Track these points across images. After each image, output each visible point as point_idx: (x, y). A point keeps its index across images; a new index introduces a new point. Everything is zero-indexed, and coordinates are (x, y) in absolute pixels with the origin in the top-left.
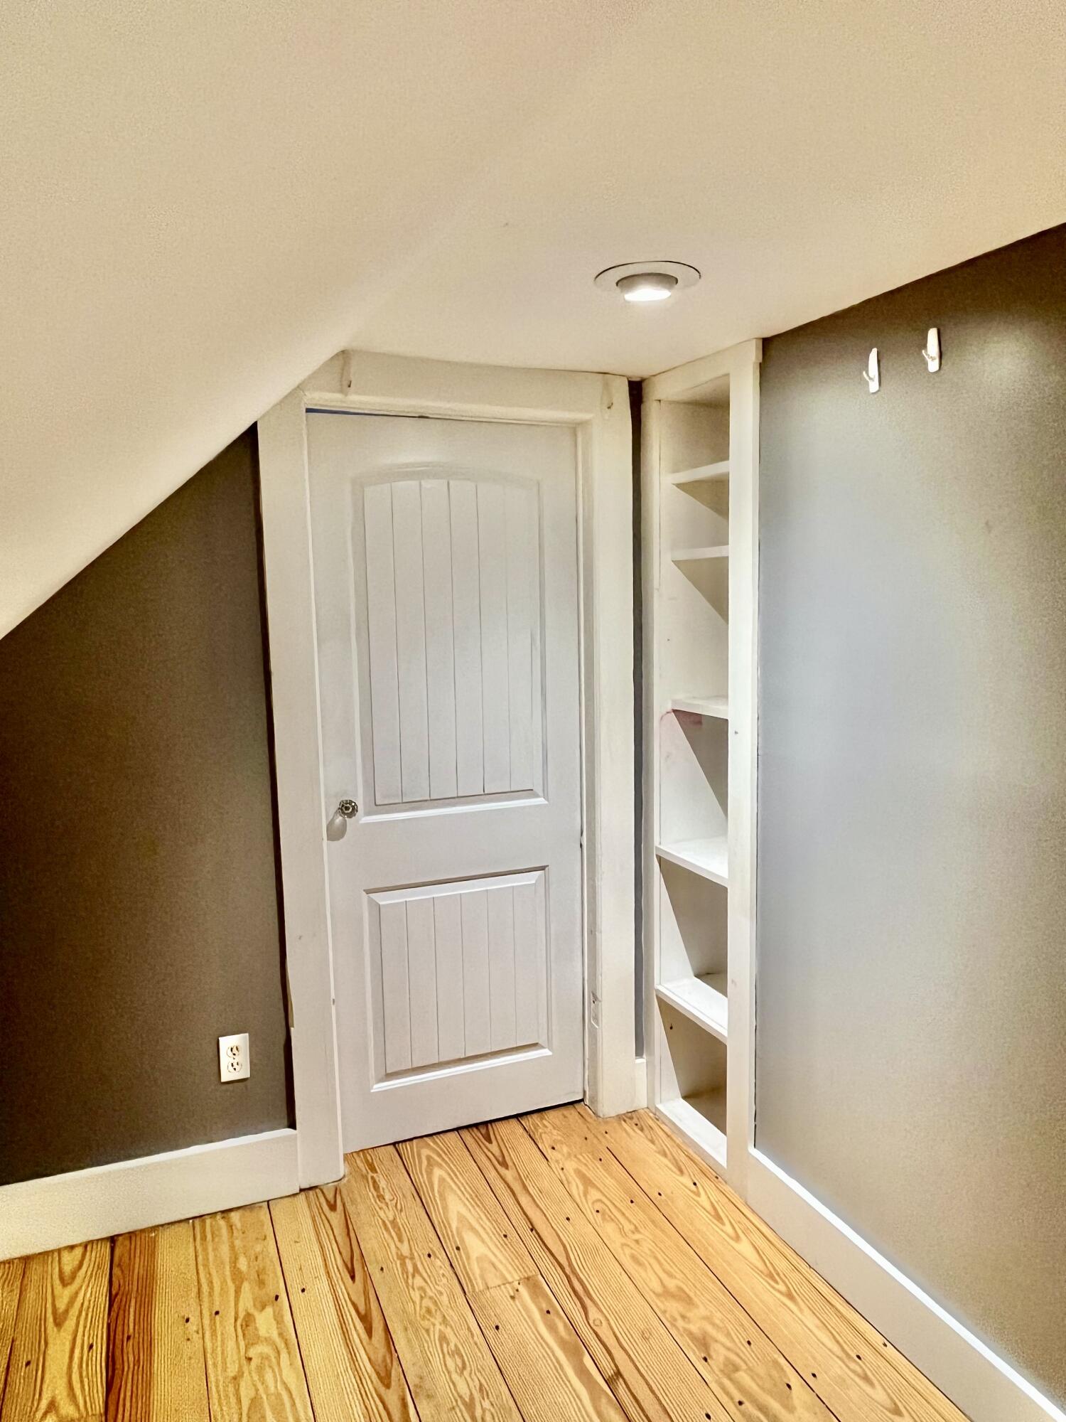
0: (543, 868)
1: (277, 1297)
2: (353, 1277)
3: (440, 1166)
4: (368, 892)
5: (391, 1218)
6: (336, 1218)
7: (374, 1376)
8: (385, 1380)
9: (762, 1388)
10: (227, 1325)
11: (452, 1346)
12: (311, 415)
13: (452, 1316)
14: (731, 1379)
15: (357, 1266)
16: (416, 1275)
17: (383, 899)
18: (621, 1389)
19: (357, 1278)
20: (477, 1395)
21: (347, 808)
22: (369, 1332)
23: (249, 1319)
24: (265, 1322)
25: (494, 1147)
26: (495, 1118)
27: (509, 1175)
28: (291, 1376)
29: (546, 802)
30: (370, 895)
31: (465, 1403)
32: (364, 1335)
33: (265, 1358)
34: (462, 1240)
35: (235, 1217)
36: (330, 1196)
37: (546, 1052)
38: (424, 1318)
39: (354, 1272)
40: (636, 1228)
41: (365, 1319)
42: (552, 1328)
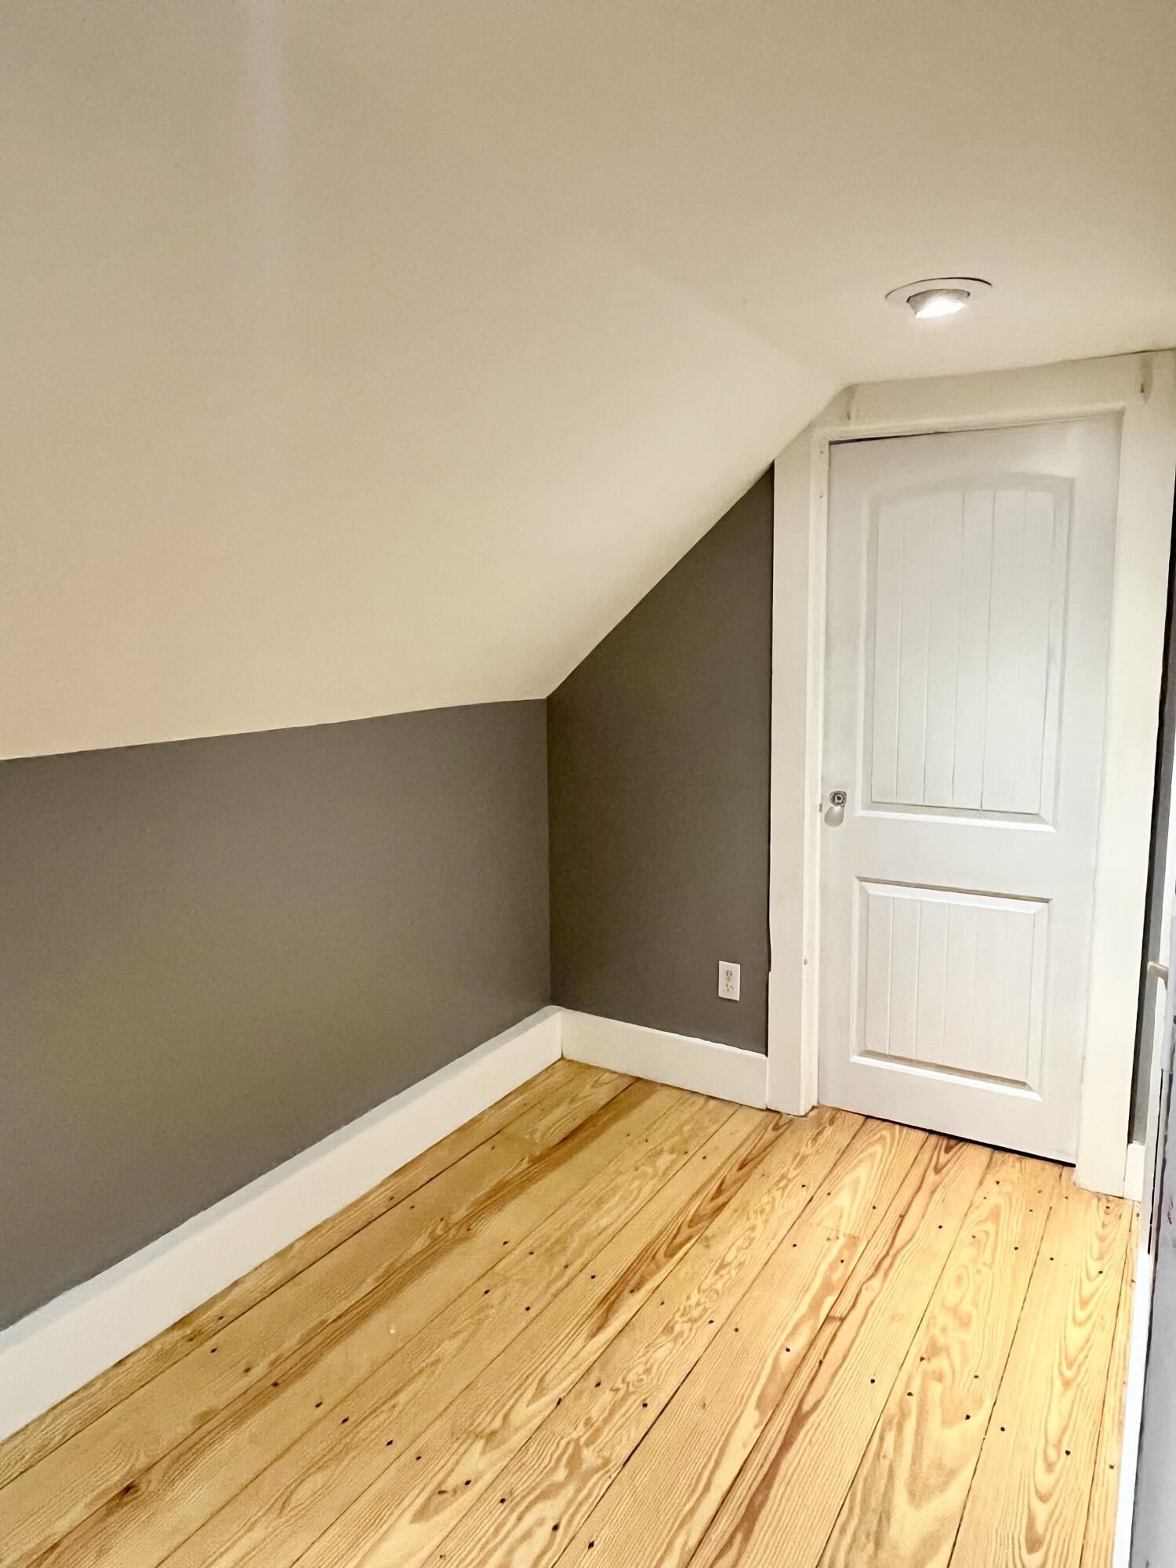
0: (1047, 901)
1: (686, 1152)
2: (740, 1169)
3: (884, 1147)
4: (862, 879)
5: (806, 1153)
6: (770, 1135)
7: (689, 1218)
8: (692, 1223)
9: (942, 1403)
10: (646, 1148)
11: (752, 1236)
12: (833, 446)
13: (773, 1222)
14: (924, 1379)
15: (750, 1166)
16: (781, 1191)
17: (874, 889)
18: (830, 1329)
19: (741, 1172)
20: (734, 1264)
21: (839, 798)
22: (713, 1199)
23: (660, 1153)
24: (664, 1161)
25: (944, 1158)
26: (975, 1140)
27: (931, 1177)
28: (647, 1190)
29: (1054, 831)
30: (863, 883)
31: (723, 1260)
32: (710, 1196)
33: (645, 1174)
34: (838, 1193)
35: (712, 1103)
36: (781, 1122)
37: (1034, 1096)
38: (756, 1212)
39: (744, 1166)
40: (993, 1263)
41: (720, 1191)
42: (832, 1268)
